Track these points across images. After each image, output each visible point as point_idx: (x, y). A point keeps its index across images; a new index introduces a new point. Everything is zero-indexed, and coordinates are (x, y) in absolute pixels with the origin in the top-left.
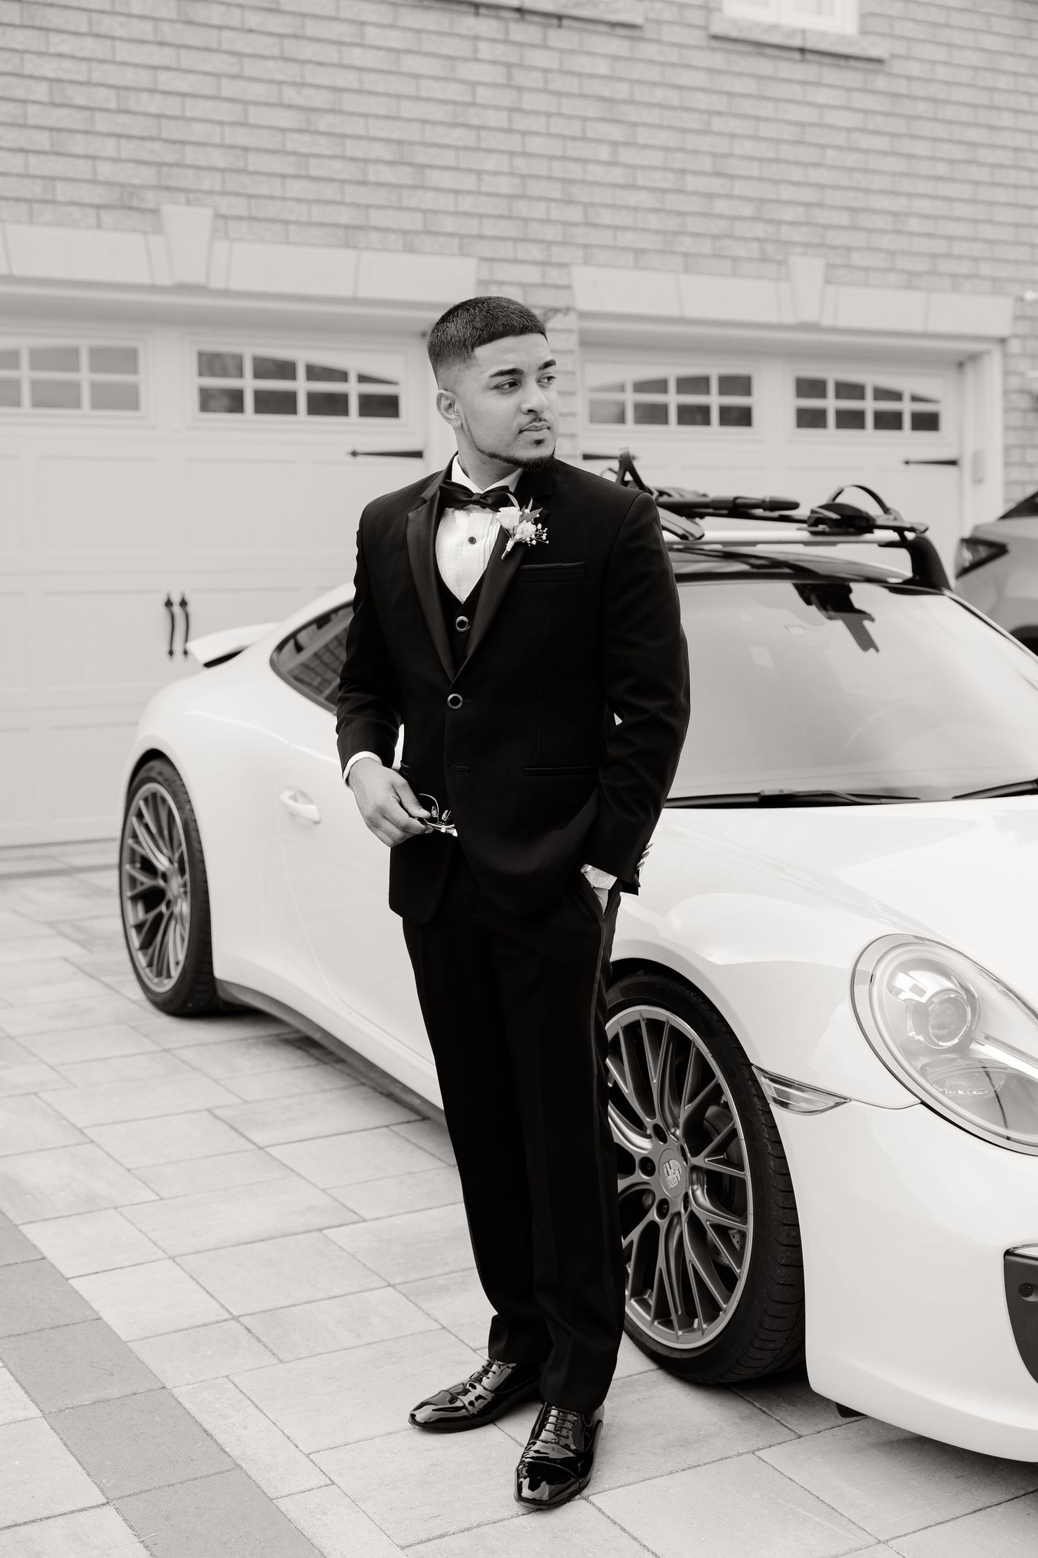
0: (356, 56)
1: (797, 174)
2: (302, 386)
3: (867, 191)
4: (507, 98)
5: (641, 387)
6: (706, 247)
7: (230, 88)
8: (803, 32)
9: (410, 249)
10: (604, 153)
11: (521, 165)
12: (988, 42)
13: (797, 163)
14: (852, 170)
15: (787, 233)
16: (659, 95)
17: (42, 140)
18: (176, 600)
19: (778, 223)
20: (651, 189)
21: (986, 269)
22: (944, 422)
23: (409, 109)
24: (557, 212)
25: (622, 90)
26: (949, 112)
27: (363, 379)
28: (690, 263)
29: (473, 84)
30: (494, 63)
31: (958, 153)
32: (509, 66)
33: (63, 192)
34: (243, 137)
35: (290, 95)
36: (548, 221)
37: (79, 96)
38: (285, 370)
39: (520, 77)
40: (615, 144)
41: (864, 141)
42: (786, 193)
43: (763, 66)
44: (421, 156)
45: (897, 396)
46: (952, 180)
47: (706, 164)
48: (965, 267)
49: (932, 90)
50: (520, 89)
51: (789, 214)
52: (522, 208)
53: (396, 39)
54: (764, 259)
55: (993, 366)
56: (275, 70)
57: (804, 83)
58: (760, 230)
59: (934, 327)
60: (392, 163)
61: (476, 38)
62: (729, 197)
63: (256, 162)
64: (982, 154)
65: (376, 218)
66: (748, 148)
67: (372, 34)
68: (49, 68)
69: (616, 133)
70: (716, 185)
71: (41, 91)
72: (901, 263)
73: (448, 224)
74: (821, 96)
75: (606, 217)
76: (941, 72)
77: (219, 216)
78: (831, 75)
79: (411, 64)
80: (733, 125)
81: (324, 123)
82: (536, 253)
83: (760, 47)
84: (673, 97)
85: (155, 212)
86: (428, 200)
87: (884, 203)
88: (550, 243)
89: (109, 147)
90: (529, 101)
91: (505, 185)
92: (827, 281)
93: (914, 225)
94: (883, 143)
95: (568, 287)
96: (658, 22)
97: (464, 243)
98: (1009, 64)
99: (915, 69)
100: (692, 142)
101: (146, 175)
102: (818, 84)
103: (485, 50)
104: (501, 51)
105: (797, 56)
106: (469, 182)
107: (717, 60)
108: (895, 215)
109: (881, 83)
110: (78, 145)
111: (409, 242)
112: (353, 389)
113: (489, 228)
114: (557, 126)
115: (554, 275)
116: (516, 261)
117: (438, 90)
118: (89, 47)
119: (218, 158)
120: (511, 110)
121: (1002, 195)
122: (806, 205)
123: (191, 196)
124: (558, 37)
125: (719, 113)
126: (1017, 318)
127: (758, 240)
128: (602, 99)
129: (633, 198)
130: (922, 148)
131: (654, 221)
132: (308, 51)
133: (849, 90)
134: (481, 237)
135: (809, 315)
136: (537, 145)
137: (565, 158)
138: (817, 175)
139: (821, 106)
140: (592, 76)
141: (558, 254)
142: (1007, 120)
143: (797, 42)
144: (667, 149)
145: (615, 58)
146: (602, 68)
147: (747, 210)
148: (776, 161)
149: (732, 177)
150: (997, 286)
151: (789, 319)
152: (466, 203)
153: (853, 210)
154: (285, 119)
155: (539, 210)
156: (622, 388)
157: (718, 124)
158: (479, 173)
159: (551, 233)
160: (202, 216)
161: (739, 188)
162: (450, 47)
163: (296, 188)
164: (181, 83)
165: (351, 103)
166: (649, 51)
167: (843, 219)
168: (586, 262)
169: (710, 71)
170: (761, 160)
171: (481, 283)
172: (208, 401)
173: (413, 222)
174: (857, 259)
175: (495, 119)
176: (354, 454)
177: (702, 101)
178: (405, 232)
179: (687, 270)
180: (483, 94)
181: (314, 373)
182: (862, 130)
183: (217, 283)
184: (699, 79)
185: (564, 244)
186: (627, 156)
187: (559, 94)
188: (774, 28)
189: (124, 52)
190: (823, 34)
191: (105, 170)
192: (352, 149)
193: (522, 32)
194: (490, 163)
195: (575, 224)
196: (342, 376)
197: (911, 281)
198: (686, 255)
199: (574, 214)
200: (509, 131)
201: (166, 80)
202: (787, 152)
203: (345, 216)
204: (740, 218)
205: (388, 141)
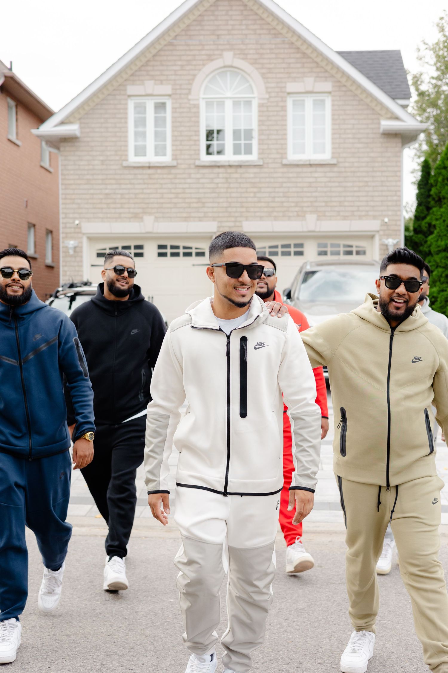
0: (189, 181)
1: (309, 194)
2: (181, 251)
3: (331, 197)
4: (226, 185)
5: (270, 247)
6: (281, 214)
7: (159, 191)
8: (310, 160)
9: (200, 221)
10: (252, 195)
11: (230, 200)
12: (372, 155)
13: (308, 192)
14: (326, 192)
15: (305, 209)
16: (268, 180)
17: (119, 206)
18: (151, 296)
19: (302, 207)
20: (265, 202)
21: (371, 213)
22: (367, 252)
23: (201, 190)
24: (238, 210)
25: (257, 180)
26: (358, 174)
27: (196, 249)
28: (276, 218)
29: (217, 184)
30: (223, 178)
31: (361, 184)
32: (227, 178)
33: (123, 215)
34: (162, 201)
35: (173, 191)
36: (236, 212)
37: (127, 196)
38: (177, 247)
39: (229, 180)
40: (255, 193)
41: (330, 184)
42: (305, 199)
43: (299, 170)
44: (204, 200)
45: (351, 246)
46: (359, 191)
47: (281, 194)
48: (363, 213)
49: (352, 169)
50: (230, 183)
51: (306, 204)
52: (229, 209)
53: (198, 176)
54: (298, 216)
55: (377, 238)
56: (169, 186)
57: (311, 172)
58: (297, 209)
59: (352, 229)
60: (197, 203)
61: (218, 173)
62: (288, 202)
63: (164, 205)
64: (369, 184)
65: (193, 215)
66: (294, 189)
67: (193, 176)
68: (121, 191)
69: (255, 190)
70: (284, 199)
71: (119, 196)
72: (342, 214)
73: (210, 215)
74: (316, 175)
75: (252, 210)
76: (356, 164)
77: (156, 218)
78: (319, 169)
79: (202, 181)
80: (289, 185)
81: (180, 196)
82: (233, 219)
83: (297, 166)
84: (272, 180)
85: (142, 218)
86: (205, 210)
87: (336, 199)
88: (237, 217)
89: (133, 206)
90: (232, 186)
91: (225, 205)
92: (318, 220)
93: (346, 204)
94: (337, 184)
95: (241, 226)
96: (268, 163)
97: (214, 219)
98: (379, 159)
99: (347, 165)
100: (277, 190)
101: (140, 210)
102: (316, 172)
103: (221, 176)
104: (225, 175)
105: (309, 166)
106: (216, 205)
107: (285, 170)
108: (340, 202)
109: (336, 169)
110: (126, 206)
111: (200, 219)
112: (194, 251)
113: (221, 215)
114: (240, 190)
115: (238, 224)
116: (227, 221)
117: (209, 186)
118: (129, 186)
119: (156, 206)
120: (227, 188)
121: (376, 194)
122: (311, 202)
123: (150, 214)
124: (240, 170)
125: (285, 182)
126: (382, 225)
127: (296, 212)
128: (251, 183)
129: (259, 205)
130: (349, 184)
131: (266, 209)
132: (177, 181)
133: (325, 172)
134: (219, 217)
135: (312, 228)
136: (234, 195)
137: (241, 197)
138: (314, 194)
139: (316, 178)
140: (249, 178)
141: (239, 219)
142: (379, 174)
143: (308, 163)
144: (270, 192)
145: (255, 173)
146: (252, 175)
147: (293, 204)
148: (302, 192)
149: (289, 197)
150: (375, 217)
151: (305, 230)
152: (215, 210)
153: (326, 202)
154: (172, 196)
155: (234, 209)
156: (265, 248)
157: (284, 185)
158: (219, 203)
159: (237, 214)
160: (152, 218)
161: (291, 199)
162: (212, 176)
163: (173, 210)
164: (148, 191)
165: (187, 191)
166: (265, 170)
167: (323, 204)
168: (247, 220)
169: (283, 173)
170: (298, 192)
171: (219, 227)
172: (161, 255)
173: (201, 215)
174: (327, 214)
175: (222, 190)
176: (194, 265)
177: (280, 180)
178: (199, 217)
179: (275, 220)
180: (220, 185)
181: (185, 248)
182: (330, 182)
183: (155, 231)
184: (280, 175)
185: (241, 216)
186: (258, 195)
187: (240, 183)
188: (301, 160)
189: (137, 186)
190: (316, 160)
191: (132, 210)
192: (187, 200)
193: (230, 170)
194: (221, 200)
195: (243, 212)
196: (191, 248)
197: (345, 218)
198: (275, 217)
199: (244, 210)
200: (227, 192)
201: (145, 191)
202: (305, 189)
203: (185, 215)
204: (291, 207)
205: (196, 198)
